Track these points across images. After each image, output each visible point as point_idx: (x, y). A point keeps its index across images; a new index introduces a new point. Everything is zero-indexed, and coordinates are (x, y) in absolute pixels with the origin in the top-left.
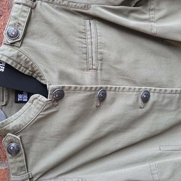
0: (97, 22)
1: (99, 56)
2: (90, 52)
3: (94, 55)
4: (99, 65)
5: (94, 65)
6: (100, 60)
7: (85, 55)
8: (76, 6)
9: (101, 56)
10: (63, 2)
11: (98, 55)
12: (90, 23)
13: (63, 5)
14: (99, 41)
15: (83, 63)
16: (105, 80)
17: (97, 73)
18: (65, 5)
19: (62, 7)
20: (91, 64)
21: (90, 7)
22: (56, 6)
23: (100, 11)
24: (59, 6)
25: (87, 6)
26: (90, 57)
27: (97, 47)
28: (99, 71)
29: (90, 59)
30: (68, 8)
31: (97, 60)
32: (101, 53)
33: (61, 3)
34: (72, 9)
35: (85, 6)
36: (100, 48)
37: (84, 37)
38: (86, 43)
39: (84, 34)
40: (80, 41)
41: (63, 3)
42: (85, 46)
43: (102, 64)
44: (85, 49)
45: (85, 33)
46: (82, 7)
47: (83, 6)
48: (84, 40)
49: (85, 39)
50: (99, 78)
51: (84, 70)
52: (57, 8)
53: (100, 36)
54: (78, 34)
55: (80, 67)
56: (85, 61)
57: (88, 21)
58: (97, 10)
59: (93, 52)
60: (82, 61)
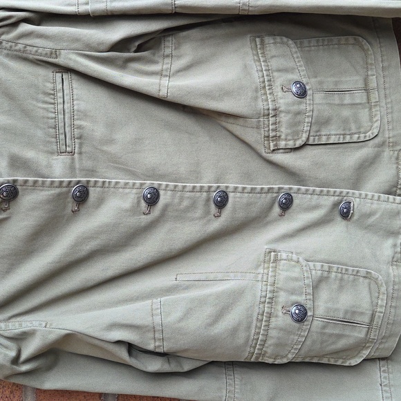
0: (74, 77)
1: (77, 132)
2: (61, 124)
3: (67, 129)
4: (77, 146)
5: (69, 146)
6: (77, 138)
7: (52, 131)
8: (37, 51)
9: (79, 131)
10: (16, 46)
11: (75, 130)
12: (63, 79)
13: (16, 51)
14: (75, 108)
15: (51, 142)
16: (87, 170)
17: (73, 159)
18: (20, 50)
19: (15, 52)
20: (63, 145)
21: (60, 54)
22: (6, 52)
23: (75, 61)
24: (10, 52)
25: (55, 53)
26: (62, 134)
27: (72, 118)
28: (76, 155)
29: (62, 137)
30: (25, 55)
31: (73, 138)
32: (79, 127)
33: (14, 48)
34: (31, 56)
35: (51, 53)
36: (77, 119)
37: (53, 101)
38: (54, 111)
39: (52, 96)
40: (44, 109)
41: (17, 48)
42: (53, 115)
43: (81, 144)
44: (53, 120)
45: (54, 94)
46: (46, 54)
47: (49, 53)
48: (52, 106)
49: (54, 104)
50: (77, 166)
51: (52, 153)
52: (7, 56)
53: (77, 100)
54: (41, 96)
55: (45, 149)
56: (54, 140)
57: (59, 75)
58: (70, 59)
59: (67, 125)
60: (48, 139)
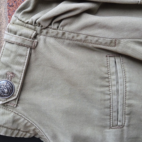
1: (127, 110)
2: (115, 104)
3: (120, 108)
4: (127, 121)
5: (120, 121)
6: (128, 114)
8: (97, 41)
9: (129, 108)
10: (78, 36)
11: (126, 108)
13: (77, 40)
15: (105, 119)
16: (133, 138)
17: (122, 131)
18: (80, 40)
19: (76, 42)
20: (115, 120)
21: (119, 43)
22: (68, 41)
23: (133, 49)
24: (71, 42)
25: (114, 42)
26: (115, 112)
27: (124, 98)
28: (125, 128)
29: (115, 114)
30: (85, 44)
31: (124, 114)
32: (130, 105)
33: (76, 38)
34: (90, 45)
35: (111, 42)
36: (129, 99)
37: (107, 84)
38: (109, 93)
39: (107, 80)
41: (79, 38)
42: (108, 97)
43: (130, 119)
46: (106, 43)
47: (109, 42)
48: (107, 88)
49: (108, 86)
50: (125, 136)
56: (108, 117)
58: (129, 48)
59: (119, 104)
